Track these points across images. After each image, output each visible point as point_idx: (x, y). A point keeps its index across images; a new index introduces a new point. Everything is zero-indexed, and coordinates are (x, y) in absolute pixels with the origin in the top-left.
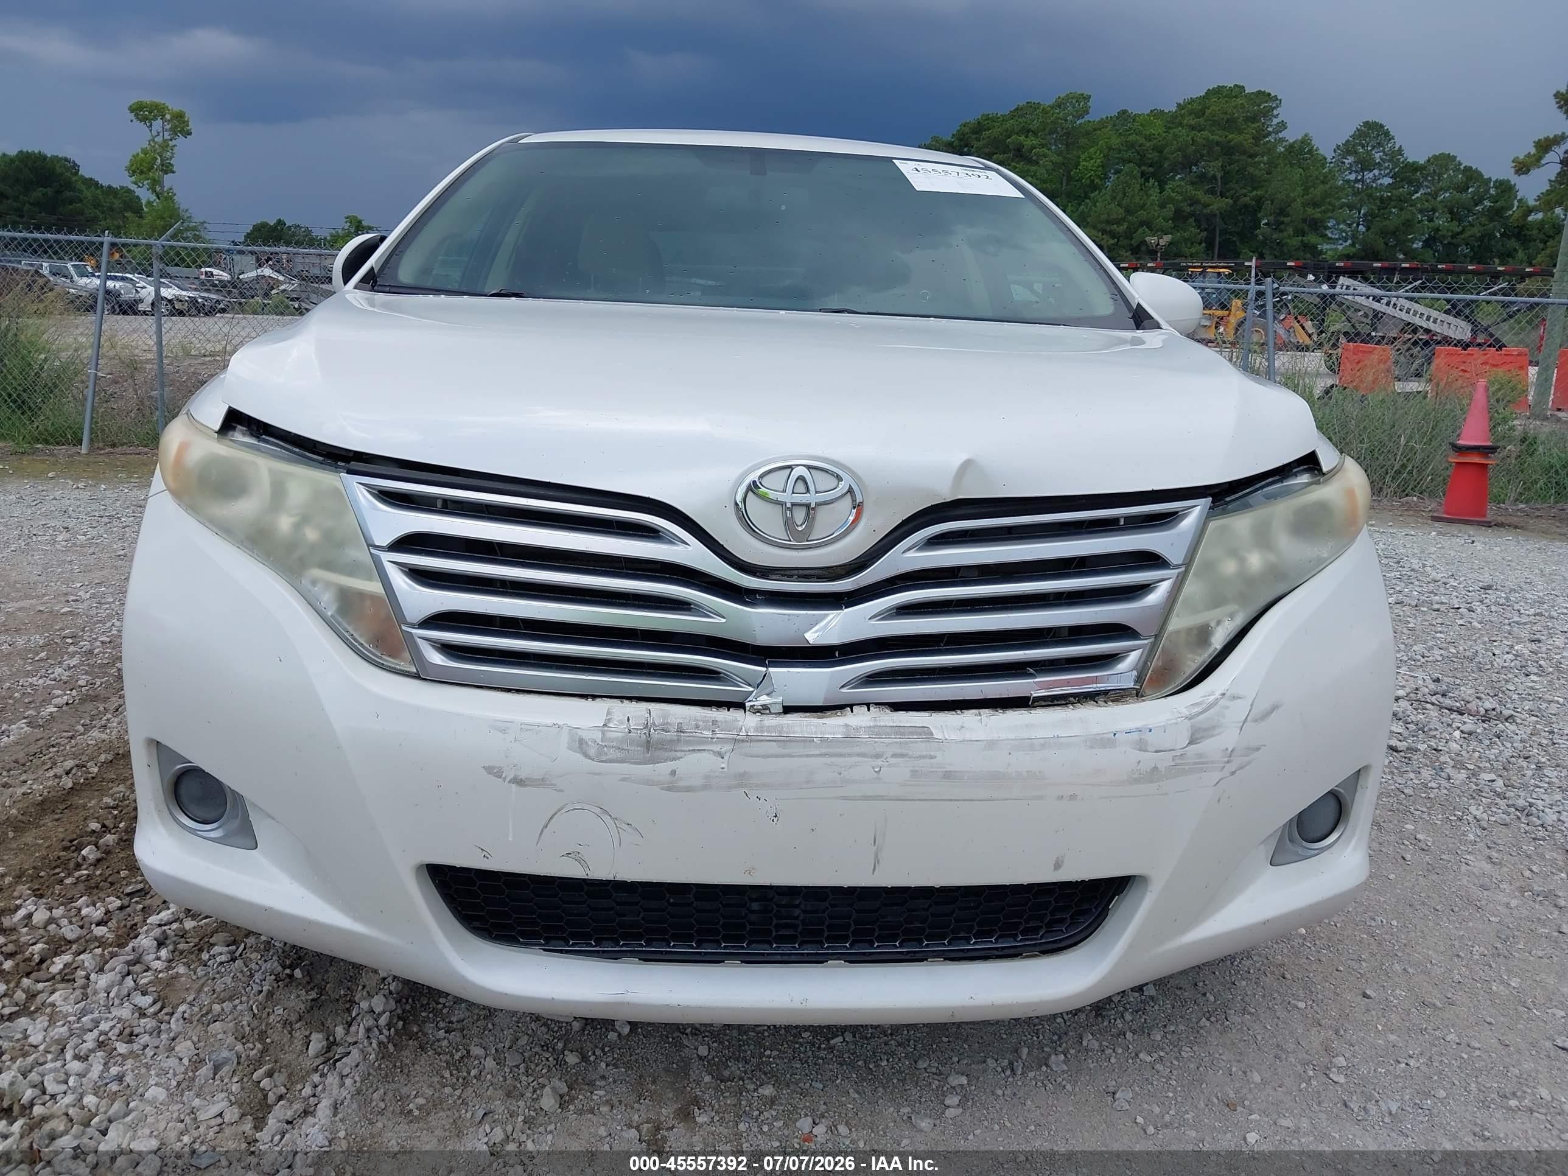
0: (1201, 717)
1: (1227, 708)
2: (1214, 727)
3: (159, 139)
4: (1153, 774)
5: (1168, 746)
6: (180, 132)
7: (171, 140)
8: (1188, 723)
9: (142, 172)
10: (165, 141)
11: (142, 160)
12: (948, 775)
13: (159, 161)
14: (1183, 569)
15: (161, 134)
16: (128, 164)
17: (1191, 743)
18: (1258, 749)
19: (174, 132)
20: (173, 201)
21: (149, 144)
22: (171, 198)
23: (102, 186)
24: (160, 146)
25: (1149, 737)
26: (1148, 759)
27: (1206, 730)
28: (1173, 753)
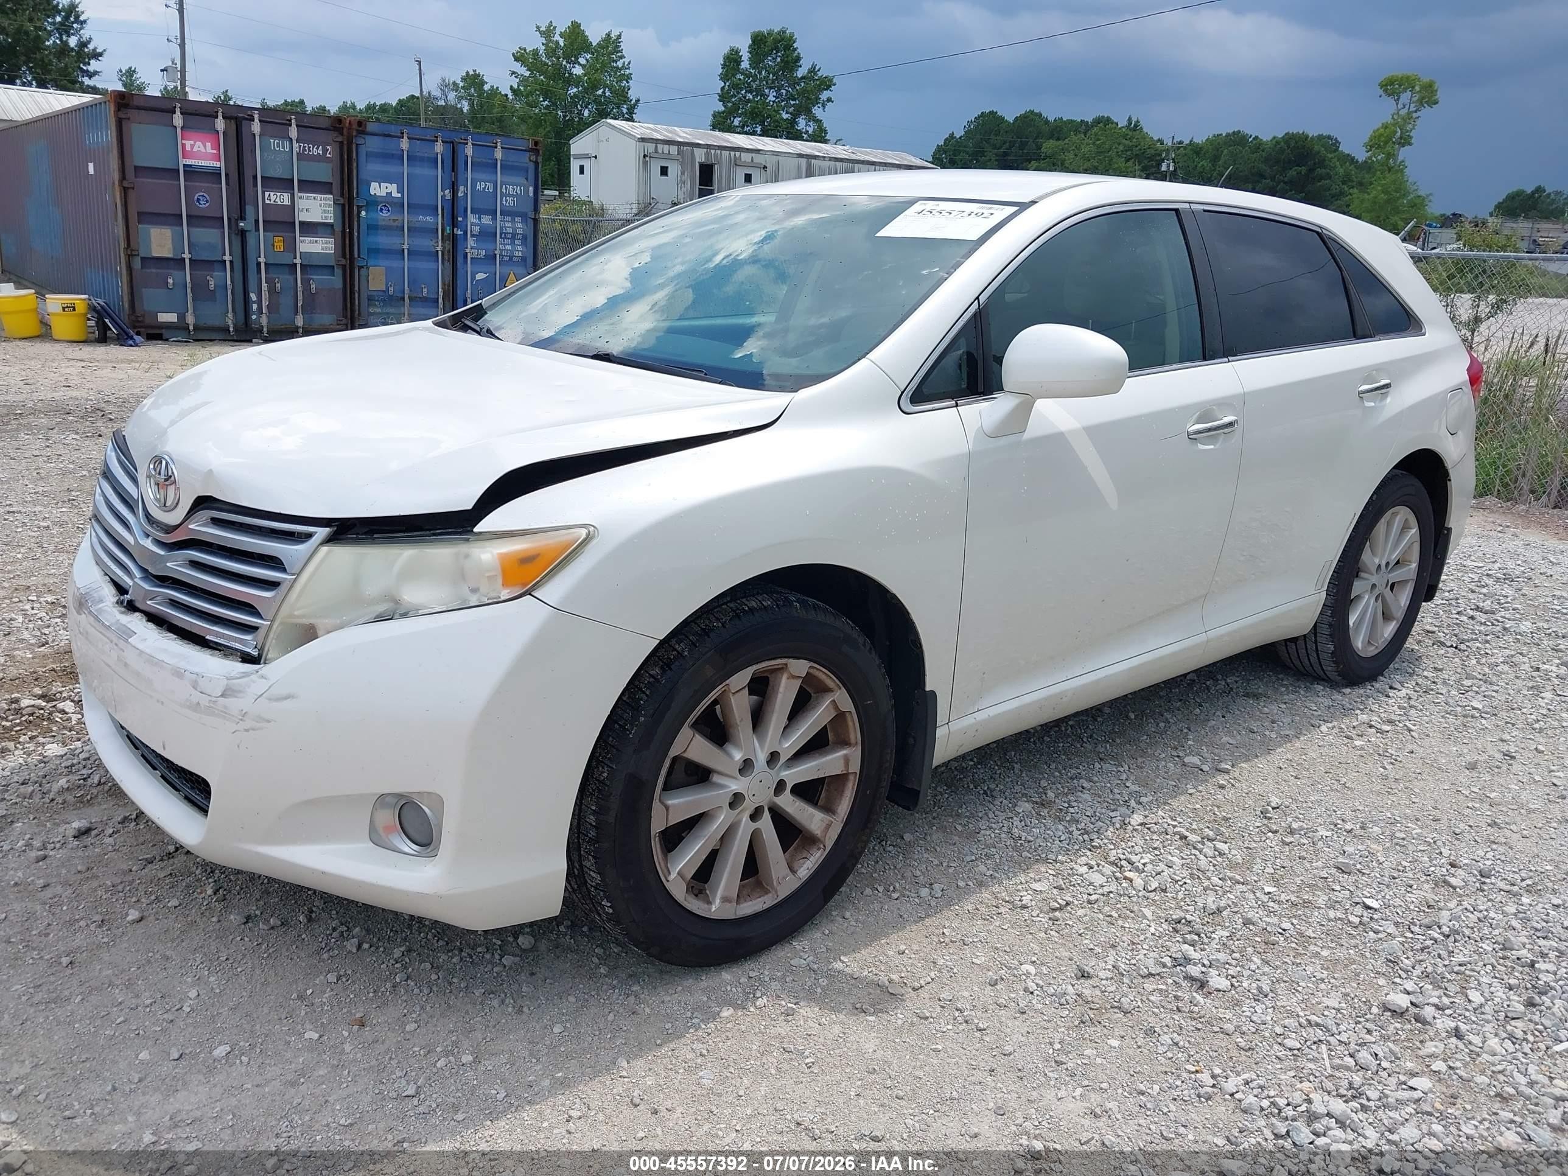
0: (234, 681)
1: (254, 682)
2: (240, 692)
3: (1403, 112)
4: (196, 707)
5: (208, 692)
6: (1426, 102)
7: (1416, 112)
8: (226, 682)
9: (1379, 146)
10: (1409, 113)
11: (1381, 135)
12: (126, 665)
13: (1399, 134)
14: (294, 577)
15: (1407, 107)
16: (1367, 140)
17: (222, 696)
18: (269, 721)
19: (1421, 103)
20: (1403, 176)
21: (1393, 118)
22: (1402, 171)
23: (1357, 161)
24: (1403, 119)
25: (201, 681)
26: (196, 697)
27: (233, 691)
28: (210, 698)
